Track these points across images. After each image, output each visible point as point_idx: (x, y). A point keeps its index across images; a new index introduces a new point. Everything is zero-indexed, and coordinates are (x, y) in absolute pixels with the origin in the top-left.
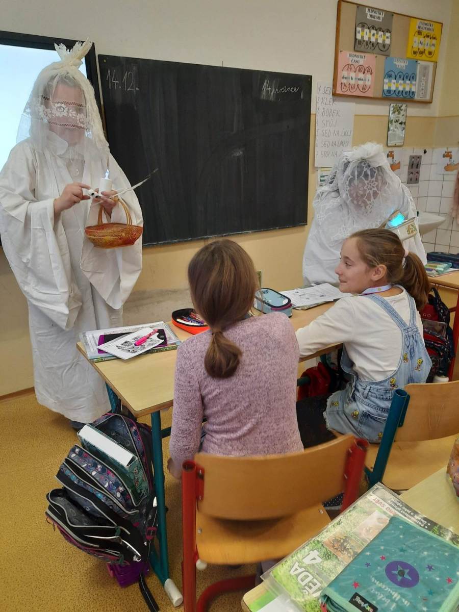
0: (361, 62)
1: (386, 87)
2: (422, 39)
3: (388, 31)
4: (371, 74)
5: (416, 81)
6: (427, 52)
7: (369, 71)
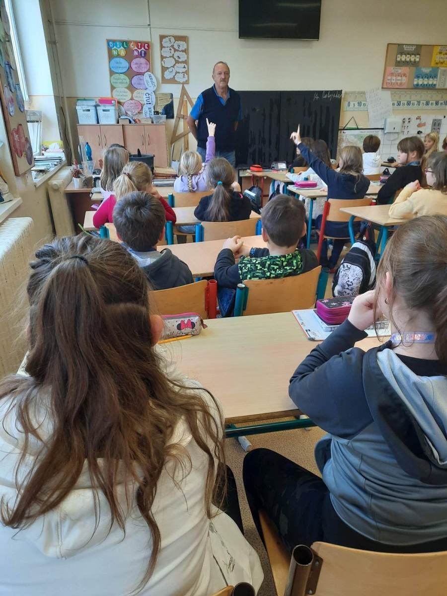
0: (400, 71)
1: (415, 83)
3: (418, 54)
4: (406, 77)
5: (437, 78)
6: (446, 62)
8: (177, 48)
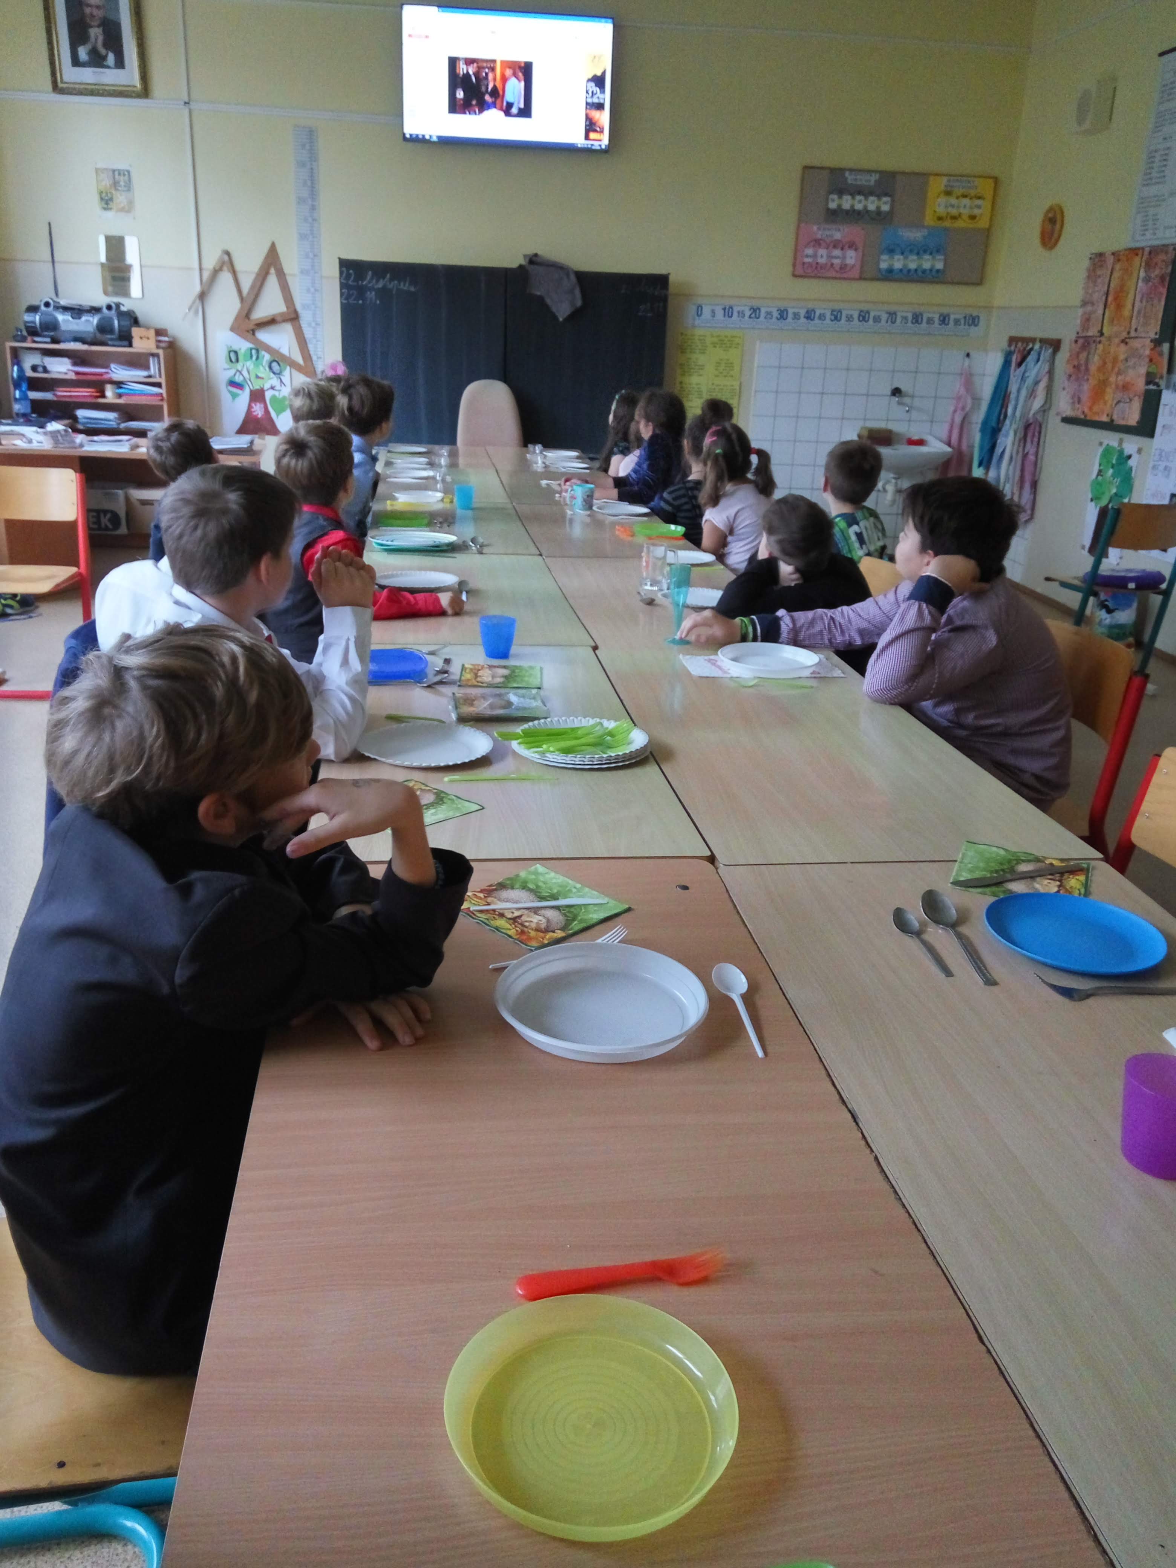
0: (838, 236)
1: (884, 266)
2: (953, 201)
3: (886, 195)
4: (856, 250)
6: (965, 217)
7: (852, 245)
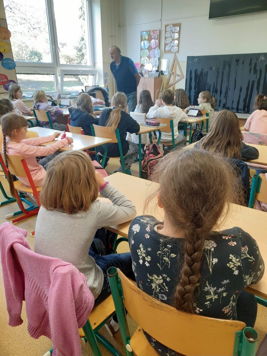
8: (174, 31)
